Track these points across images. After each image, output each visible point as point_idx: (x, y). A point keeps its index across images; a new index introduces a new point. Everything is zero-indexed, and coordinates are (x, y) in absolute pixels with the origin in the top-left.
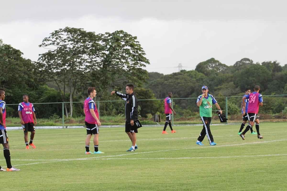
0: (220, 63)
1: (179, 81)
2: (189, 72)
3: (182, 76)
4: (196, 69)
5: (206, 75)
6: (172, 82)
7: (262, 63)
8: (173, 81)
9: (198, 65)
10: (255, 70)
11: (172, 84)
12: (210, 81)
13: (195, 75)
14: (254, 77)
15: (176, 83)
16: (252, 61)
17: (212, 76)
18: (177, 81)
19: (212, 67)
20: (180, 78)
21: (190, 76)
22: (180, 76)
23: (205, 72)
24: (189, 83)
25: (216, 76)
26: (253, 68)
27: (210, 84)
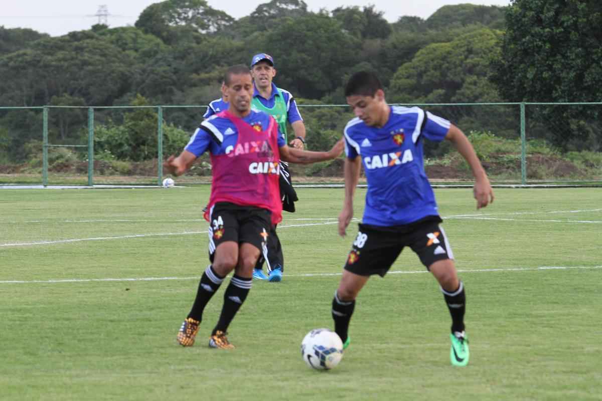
0: (210, 8)
1: (86, 56)
2: (116, 30)
3: (94, 41)
4: (137, 24)
5: (167, 41)
6: (65, 60)
7: (333, 12)
8: (68, 57)
9: (145, 11)
10: (308, 30)
11: (66, 64)
12: (175, 58)
13: (135, 41)
14: (303, 51)
15: (77, 62)
16: (304, 6)
17: (183, 44)
18: (80, 57)
19: (185, 19)
20: (87, 47)
21: (120, 43)
22: (88, 41)
23: (165, 34)
24: (114, 62)
25: (194, 45)
26: (303, 26)
27: (175, 69)
